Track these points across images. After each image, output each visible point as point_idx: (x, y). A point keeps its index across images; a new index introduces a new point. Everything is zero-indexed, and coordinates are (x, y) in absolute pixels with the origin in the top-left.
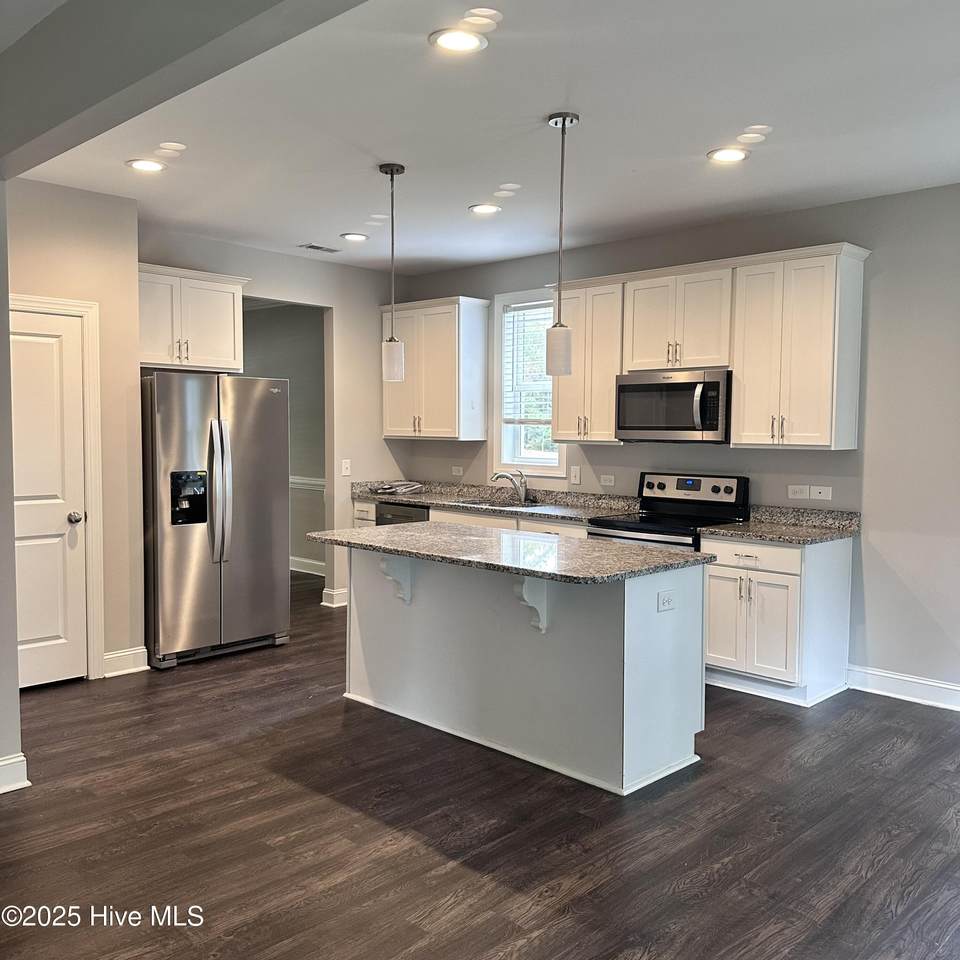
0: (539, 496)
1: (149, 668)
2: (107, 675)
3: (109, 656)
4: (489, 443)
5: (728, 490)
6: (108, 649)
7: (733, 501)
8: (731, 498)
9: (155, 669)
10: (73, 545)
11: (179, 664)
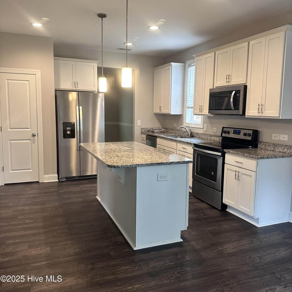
0: (195, 135)
1: (58, 181)
2: (45, 182)
3: (45, 176)
4: (183, 115)
5: (249, 135)
6: (45, 174)
7: (250, 139)
8: (249, 138)
9: (59, 182)
10: (34, 142)
11: (66, 181)
